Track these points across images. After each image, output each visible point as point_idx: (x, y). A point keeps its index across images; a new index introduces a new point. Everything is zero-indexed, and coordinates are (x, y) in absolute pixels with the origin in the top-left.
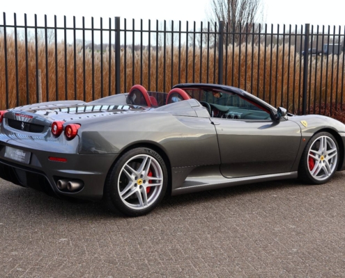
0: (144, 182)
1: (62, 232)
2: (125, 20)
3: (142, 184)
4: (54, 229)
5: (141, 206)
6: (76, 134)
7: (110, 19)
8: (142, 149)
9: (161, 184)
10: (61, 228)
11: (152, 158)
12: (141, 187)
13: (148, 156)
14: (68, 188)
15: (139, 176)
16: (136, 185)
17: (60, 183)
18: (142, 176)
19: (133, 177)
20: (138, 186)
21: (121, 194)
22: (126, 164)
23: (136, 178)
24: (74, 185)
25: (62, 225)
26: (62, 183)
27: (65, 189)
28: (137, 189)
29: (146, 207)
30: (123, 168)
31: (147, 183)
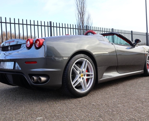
0: (84, 75)
1: (37, 111)
2: (53, 23)
3: (83, 77)
4: (31, 110)
5: (84, 90)
6: (43, 44)
7: (48, 22)
8: (82, 55)
9: (93, 76)
10: (36, 109)
11: (87, 61)
12: (83, 78)
13: (86, 59)
14: (39, 81)
15: (82, 72)
16: (80, 78)
17: (33, 78)
18: (83, 72)
19: (78, 72)
20: (81, 78)
21: (72, 83)
22: (74, 64)
23: (80, 73)
24: (43, 79)
25: (37, 106)
26: (35, 78)
27: (37, 82)
28: (81, 80)
29: (86, 91)
30: (73, 67)
31: (86, 76)
